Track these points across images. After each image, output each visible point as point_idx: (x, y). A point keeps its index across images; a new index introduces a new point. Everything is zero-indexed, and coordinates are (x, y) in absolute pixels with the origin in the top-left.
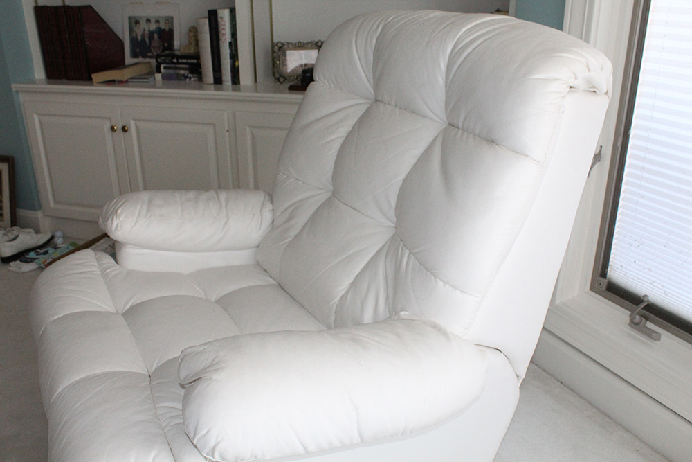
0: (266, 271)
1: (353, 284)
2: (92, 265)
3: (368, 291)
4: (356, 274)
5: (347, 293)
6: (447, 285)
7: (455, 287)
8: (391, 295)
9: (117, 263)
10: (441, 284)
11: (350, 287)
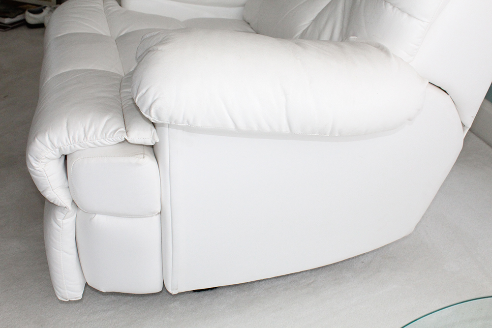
0: (249, 23)
1: (316, 21)
2: (98, 3)
3: (326, 23)
4: (319, 12)
5: (307, 29)
6: (396, 9)
7: (403, 11)
8: (345, 25)
9: (120, 5)
10: (390, 7)
11: (312, 23)
